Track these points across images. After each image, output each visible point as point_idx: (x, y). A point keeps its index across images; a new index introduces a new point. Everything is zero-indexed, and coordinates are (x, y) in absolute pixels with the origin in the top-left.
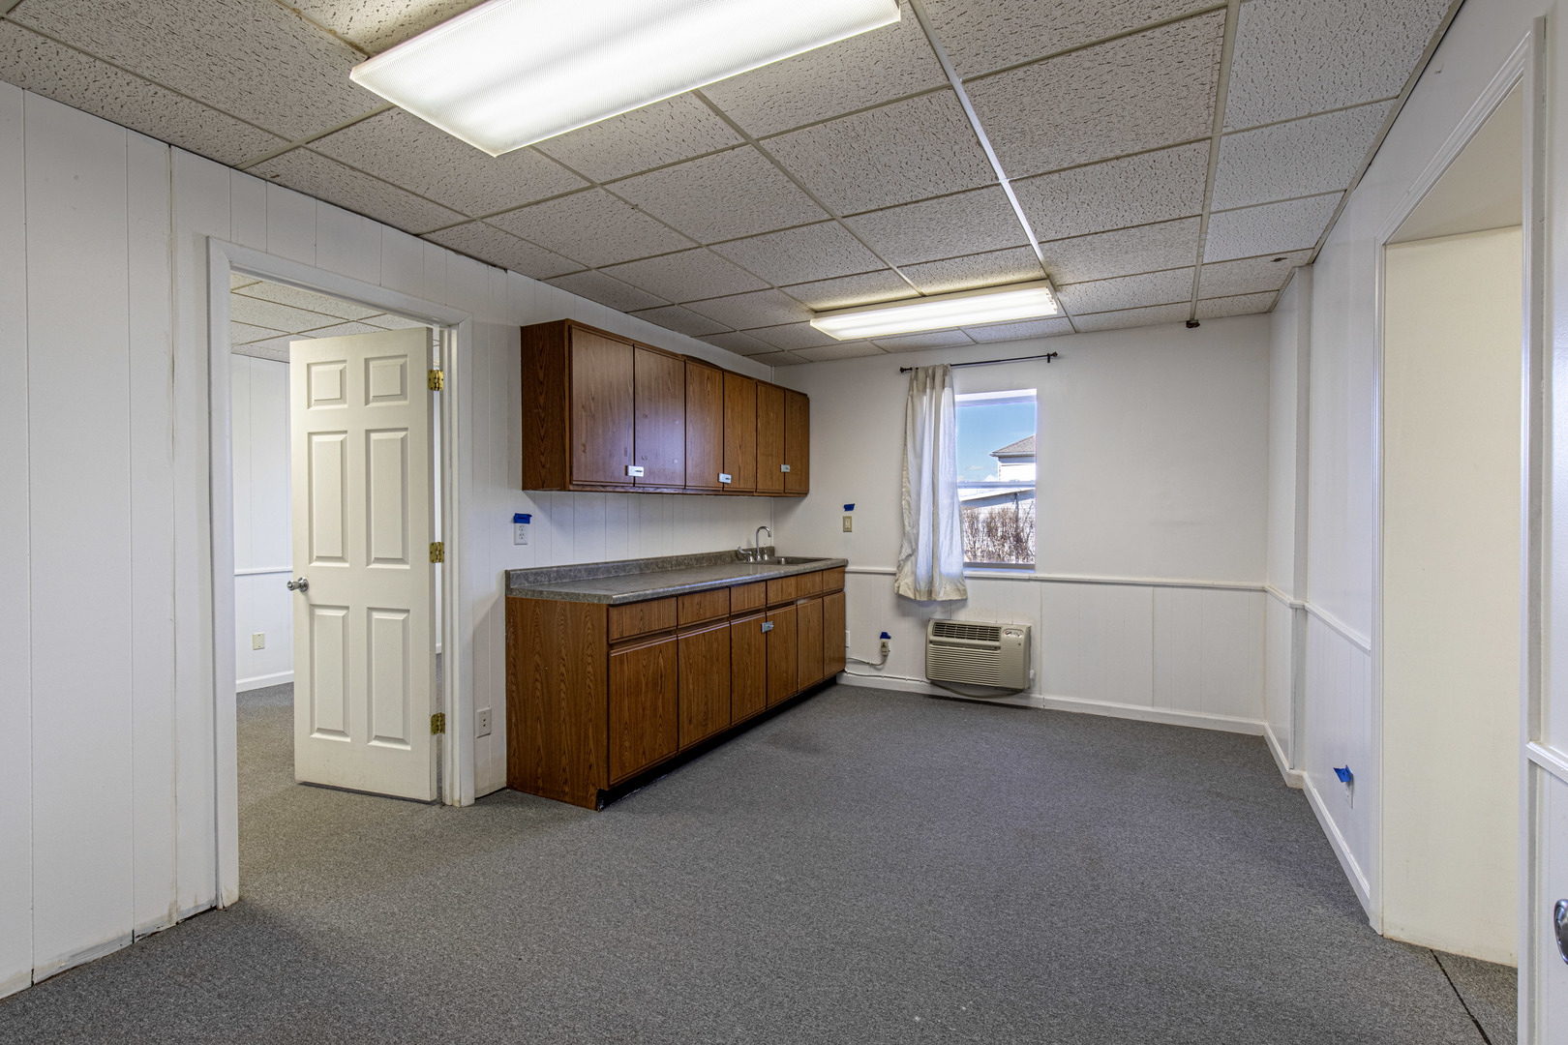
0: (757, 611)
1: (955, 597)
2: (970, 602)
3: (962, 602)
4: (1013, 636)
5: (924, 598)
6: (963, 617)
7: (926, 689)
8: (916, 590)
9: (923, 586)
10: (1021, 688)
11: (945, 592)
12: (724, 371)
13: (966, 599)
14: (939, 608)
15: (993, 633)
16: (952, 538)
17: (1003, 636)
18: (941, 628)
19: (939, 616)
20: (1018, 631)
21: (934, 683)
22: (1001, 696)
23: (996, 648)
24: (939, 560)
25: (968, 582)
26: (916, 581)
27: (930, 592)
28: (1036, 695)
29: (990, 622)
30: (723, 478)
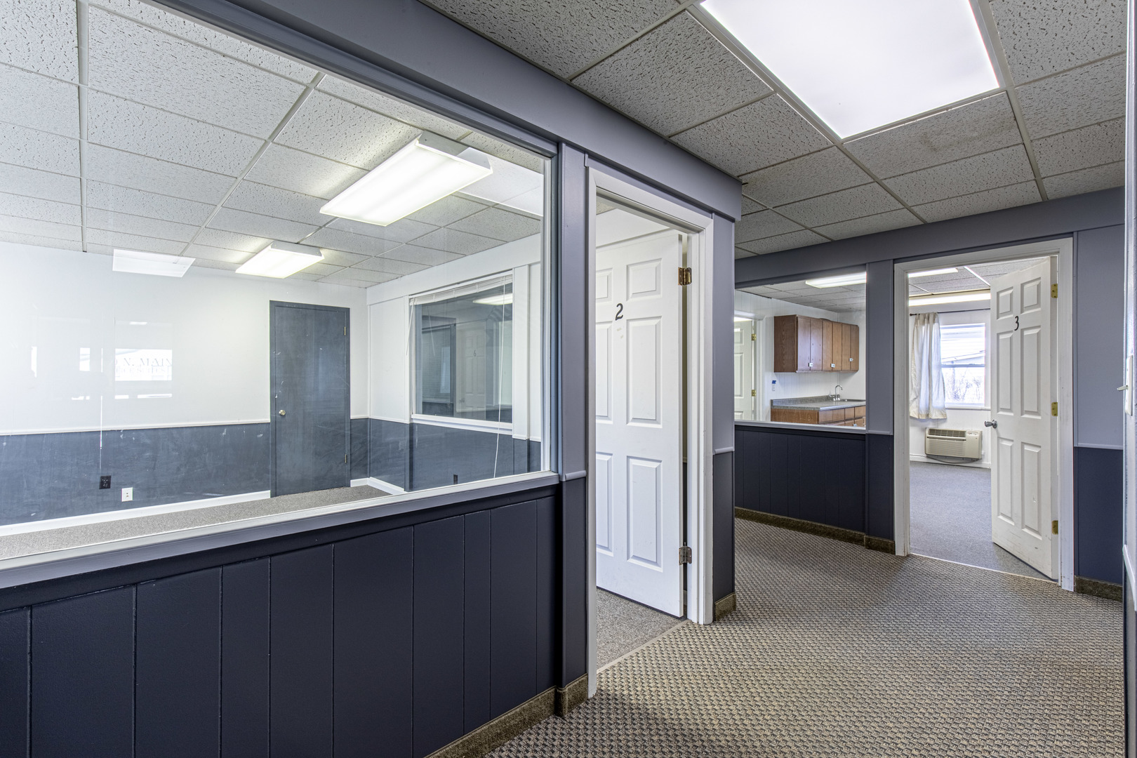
0: (851, 419)
1: (941, 417)
2: (948, 420)
3: (945, 420)
4: (973, 435)
5: (924, 418)
6: (943, 427)
7: (926, 460)
8: (919, 414)
9: (923, 413)
10: (977, 457)
11: (934, 415)
12: (832, 322)
13: (946, 419)
14: (931, 423)
15: (962, 434)
16: (938, 391)
17: (967, 435)
18: (932, 431)
19: (931, 426)
20: (975, 433)
21: (928, 456)
22: (966, 463)
23: (963, 440)
24: (932, 400)
25: (947, 411)
26: (919, 409)
27: (928, 415)
28: (983, 462)
29: (960, 429)
30: (833, 365)
